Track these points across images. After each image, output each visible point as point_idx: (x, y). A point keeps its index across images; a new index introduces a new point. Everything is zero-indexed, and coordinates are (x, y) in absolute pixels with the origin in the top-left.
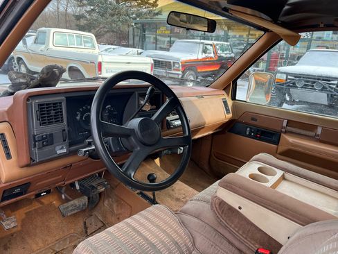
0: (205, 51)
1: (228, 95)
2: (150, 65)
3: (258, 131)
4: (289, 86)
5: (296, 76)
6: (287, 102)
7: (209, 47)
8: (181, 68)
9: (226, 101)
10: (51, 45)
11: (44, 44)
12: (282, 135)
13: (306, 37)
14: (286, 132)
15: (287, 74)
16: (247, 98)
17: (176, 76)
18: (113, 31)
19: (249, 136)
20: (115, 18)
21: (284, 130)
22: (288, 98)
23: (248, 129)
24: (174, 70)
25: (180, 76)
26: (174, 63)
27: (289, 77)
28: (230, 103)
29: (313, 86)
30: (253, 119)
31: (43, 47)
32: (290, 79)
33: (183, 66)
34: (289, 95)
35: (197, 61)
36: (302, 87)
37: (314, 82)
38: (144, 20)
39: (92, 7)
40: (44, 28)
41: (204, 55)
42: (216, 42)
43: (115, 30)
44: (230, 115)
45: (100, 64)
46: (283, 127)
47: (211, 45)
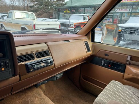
0: (84, 19)
1: (89, 39)
2: (59, 25)
3: (110, 62)
4: (123, 33)
5: (126, 28)
6: (123, 41)
7: (86, 17)
8: (74, 27)
9: (87, 43)
10: (14, 18)
11: (11, 18)
12: (127, 66)
13: (129, 11)
14: (130, 64)
15: (122, 27)
16: (102, 40)
17: (72, 30)
18: (46, 13)
19: (104, 66)
20: (47, 7)
21: (129, 63)
22: (123, 39)
23: (103, 61)
24: (71, 27)
25: (74, 30)
26: (71, 24)
27: (123, 29)
28: (90, 44)
29: (135, 33)
30: (106, 55)
31: (10, 19)
32: (123, 30)
33: (74, 26)
34: (123, 37)
35: (81, 23)
36: (129, 33)
37: (135, 31)
38: (59, 7)
39: (37, 3)
40: (11, 11)
41: (84, 21)
42: (89, 15)
43: (47, 12)
44: (90, 53)
45: (34, 25)
46: (127, 61)
47: (87, 16)
